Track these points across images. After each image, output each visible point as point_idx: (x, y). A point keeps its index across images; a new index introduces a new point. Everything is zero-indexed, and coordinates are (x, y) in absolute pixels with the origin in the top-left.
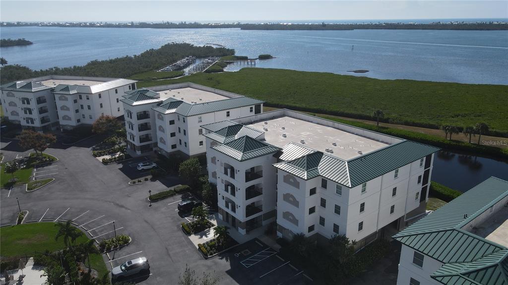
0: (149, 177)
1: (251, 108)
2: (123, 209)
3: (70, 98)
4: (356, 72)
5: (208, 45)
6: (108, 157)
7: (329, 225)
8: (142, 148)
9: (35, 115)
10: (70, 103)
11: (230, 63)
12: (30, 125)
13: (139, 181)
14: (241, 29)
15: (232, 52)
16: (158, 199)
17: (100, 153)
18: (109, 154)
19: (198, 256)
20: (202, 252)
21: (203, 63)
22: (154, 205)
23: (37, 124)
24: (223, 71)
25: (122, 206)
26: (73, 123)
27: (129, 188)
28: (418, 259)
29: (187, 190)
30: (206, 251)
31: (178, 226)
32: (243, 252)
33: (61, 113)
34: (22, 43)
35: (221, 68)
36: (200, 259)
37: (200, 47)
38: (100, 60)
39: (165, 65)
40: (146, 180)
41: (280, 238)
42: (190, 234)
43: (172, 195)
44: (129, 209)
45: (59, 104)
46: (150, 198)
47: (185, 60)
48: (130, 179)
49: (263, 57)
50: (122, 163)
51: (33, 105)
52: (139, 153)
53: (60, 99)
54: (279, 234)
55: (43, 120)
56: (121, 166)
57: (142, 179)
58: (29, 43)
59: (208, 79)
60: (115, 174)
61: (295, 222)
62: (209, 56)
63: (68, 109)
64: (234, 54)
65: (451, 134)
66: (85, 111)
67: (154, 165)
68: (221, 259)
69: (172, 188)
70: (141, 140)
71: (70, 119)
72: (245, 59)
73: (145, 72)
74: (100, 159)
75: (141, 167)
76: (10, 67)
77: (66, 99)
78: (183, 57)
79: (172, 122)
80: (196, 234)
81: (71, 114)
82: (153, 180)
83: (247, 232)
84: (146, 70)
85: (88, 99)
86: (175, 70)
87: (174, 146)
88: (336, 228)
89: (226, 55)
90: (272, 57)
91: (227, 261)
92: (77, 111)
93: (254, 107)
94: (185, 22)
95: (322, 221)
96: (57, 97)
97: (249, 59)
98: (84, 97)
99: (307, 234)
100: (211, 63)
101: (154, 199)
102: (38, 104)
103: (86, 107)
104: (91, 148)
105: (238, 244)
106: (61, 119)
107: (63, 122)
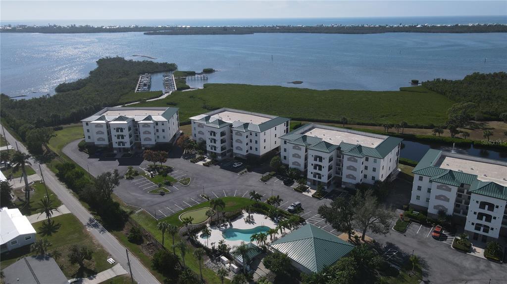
0: (246, 170)
3: (152, 126)
4: (295, 83)
6: (203, 162)
7: (369, 177)
8: (222, 155)
10: (151, 129)
12: (121, 146)
13: (243, 173)
16: (266, 180)
18: (201, 160)
20: (315, 198)
22: (268, 183)
23: (128, 145)
26: (152, 142)
27: (242, 177)
28: (421, 179)
29: (275, 174)
31: (292, 190)
32: (333, 195)
33: (143, 136)
36: (318, 200)
39: (136, 85)
40: (246, 172)
42: (302, 192)
43: (271, 178)
44: (257, 187)
45: (143, 130)
46: (261, 180)
49: (207, 71)
50: (217, 165)
51: (125, 132)
54: (343, 186)
56: (219, 166)
59: (190, 97)
60: (221, 171)
61: (354, 178)
63: (149, 133)
64: (176, 68)
65: (388, 129)
66: (160, 134)
67: (241, 163)
68: (327, 199)
69: (266, 174)
70: (222, 149)
71: (149, 140)
72: (193, 73)
74: (200, 164)
75: (236, 165)
77: (149, 126)
81: (152, 136)
82: (250, 170)
83: (328, 188)
85: (163, 125)
87: (247, 151)
88: (373, 178)
89: (173, 70)
90: (214, 70)
91: (330, 199)
92: (155, 134)
93: (286, 123)
95: (365, 176)
96: (141, 125)
97: (198, 74)
98: (159, 123)
99: (360, 183)
101: (264, 180)
102: (129, 131)
103: (161, 131)
104: (182, 158)
105: (327, 193)
106: (143, 140)
107: (144, 143)
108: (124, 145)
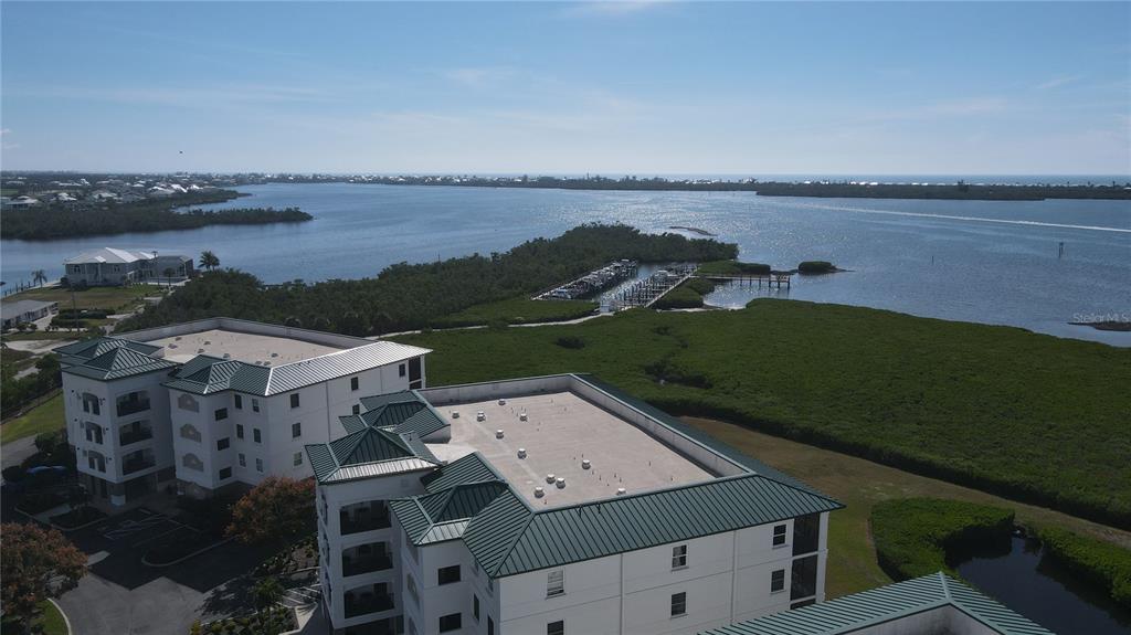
1: (780, 530)
3: (207, 408)
4: (1099, 326)
5: (675, 232)
10: (202, 420)
11: (722, 282)
12: (96, 473)
14: (758, 194)
15: (731, 250)
21: (653, 278)
23: (112, 474)
24: (700, 305)
33: (182, 446)
34: (294, 217)
35: (696, 297)
37: (653, 235)
39: (557, 282)
45: (180, 417)
47: (608, 271)
49: (812, 269)
53: (182, 404)
58: (306, 218)
62: (672, 261)
63: (197, 437)
64: (734, 257)
66: (246, 446)
70: (352, 608)
71: (199, 467)
72: (762, 271)
73: (503, 299)
77: (195, 408)
78: (608, 262)
79: (449, 575)
81: (205, 451)
84: (506, 293)
85: (256, 409)
86: (579, 297)
89: (716, 259)
90: (833, 268)
92: (223, 444)
93: (790, 525)
96: (175, 396)
97: (775, 273)
98: (247, 401)
100: (672, 281)
102: (119, 415)
103: (249, 433)
104: (210, 594)
106: (179, 463)
107: (183, 473)
108: (102, 469)
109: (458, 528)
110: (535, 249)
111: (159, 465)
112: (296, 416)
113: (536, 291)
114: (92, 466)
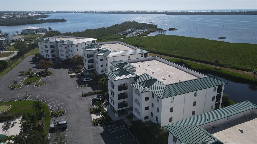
0: (87, 85)
2: (69, 99)
3: (64, 47)
4: (219, 38)
5: (145, 23)
6: (73, 74)
8: (89, 71)
9: (49, 53)
10: (63, 49)
11: (152, 32)
12: (47, 57)
13: (82, 87)
14: (167, 14)
15: (156, 26)
16: (86, 95)
17: (71, 72)
18: (75, 73)
19: (91, 124)
20: (93, 122)
21: (139, 31)
22: (83, 98)
23: (50, 57)
24: (147, 36)
25: (69, 97)
26: (65, 58)
27: (76, 89)
28: (175, 139)
29: (101, 92)
30: (96, 123)
31: (89, 109)
32: (112, 125)
33: (60, 53)
35: (147, 34)
36: (91, 126)
37: (140, 23)
38: (91, 29)
39: (120, 32)
40: (85, 86)
41: (134, 121)
42: (92, 113)
43: (93, 95)
44: (72, 99)
45: (60, 48)
46: (83, 95)
47: (130, 30)
48: (78, 85)
49: (171, 29)
50: (79, 78)
51: (49, 49)
52: (88, 73)
53: (60, 46)
55: (53, 56)
56: (77, 79)
57: (83, 86)
58: (66, 21)
60: (73, 82)
61: (139, 113)
62: (143, 28)
63: (63, 51)
66: (70, 53)
67: (91, 79)
68: (101, 127)
69: (94, 91)
70: (89, 67)
71: (63, 56)
72: (161, 30)
73: (109, 35)
74: (70, 75)
75: (85, 80)
76: (52, 31)
77: (62, 47)
78: (130, 28)
80: (95, 114)
81: (64, 53)
82: (88, 86)
83: (119, 116)
84: (109, 34)
85: (71, 47)
86: (124, 34)
87: (102, 71)
89: (153, 27)
90: (176, 29)
91: (103, 128)
92: (67, 52)
93: (143, 54)
94: (139, 11)
95: (152, 115)
96: (59, 45)
97: (163, 30)
98: (70, 46)
99: (144, 120)
100: (142, 32)
101: (84, 95)
102: (51, 48)
103: (70, 51)
104: (69, 69)
105: (112, 121)
106: (60, 55)
107: (61, 57)
108: (48, 57)
109: (102, 54)
110: (115, 26)
111: (57, 56)
112: (77, 48)
113: (115, 33)
114: (47, 56)
